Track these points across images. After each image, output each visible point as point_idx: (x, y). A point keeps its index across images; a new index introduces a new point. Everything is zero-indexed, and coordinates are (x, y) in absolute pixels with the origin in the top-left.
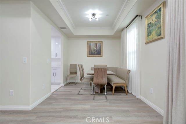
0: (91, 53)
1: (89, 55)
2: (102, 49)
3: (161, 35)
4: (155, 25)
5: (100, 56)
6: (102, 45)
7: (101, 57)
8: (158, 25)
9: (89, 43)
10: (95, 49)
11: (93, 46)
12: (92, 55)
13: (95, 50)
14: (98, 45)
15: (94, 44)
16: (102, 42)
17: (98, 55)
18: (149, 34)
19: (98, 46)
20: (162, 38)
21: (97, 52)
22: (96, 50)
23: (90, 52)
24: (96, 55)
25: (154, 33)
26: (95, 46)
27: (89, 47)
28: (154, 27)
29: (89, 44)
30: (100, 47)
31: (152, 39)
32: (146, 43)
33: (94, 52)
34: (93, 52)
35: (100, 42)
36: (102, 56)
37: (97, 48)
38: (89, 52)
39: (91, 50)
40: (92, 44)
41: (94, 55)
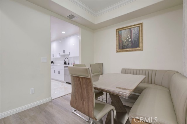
0: (122, 47)
1: (119, 49)
6: (142, 30)
7: (141, 52)
9: (119, 31)
10: (129, 39)
11: (125, 34)
12: (124, 48)
13: (128, 41)
15: (127, 30)
16: (141, 24)
17: (133, 47)
19: (133, 33)
21: (132, 42)
22: (130, 40)
23: (121, 44)
24: (131, 47)
26: (129, 33)
27: (119, 38)
30: (139, 33)
33: (128, 44)
34: (126, 44)
35: (137, 25)
36: (142, 50)
37: (131, 37)
39: (122, 42)
40: (123, 32)
41: (127, 48)
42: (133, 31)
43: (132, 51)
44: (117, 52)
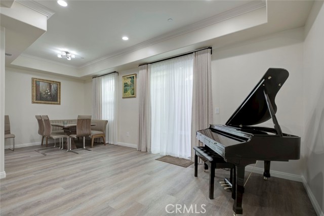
0: (39, 98)
1: (36, 100)
2: (60, 93)
3: (134, 94)
4: (130, 86)
5: (57, 104)
6: (60, 88)
7: (59, 106)
8: (132, 87)
9: (36, 81)
10: (48, 92)
11: (43, 87)
12: (42, 100)
13: (47, 94)
14: (54, 86)
15: (46, 83)
16: (60, 83)
17: (52, 101)
18: (125, 91)
19: (52, 88)
20: (135, 97)
21: (51, 96)
22: (49, 94)
23: (39, 95)
24: (50, 101)
25: (129, 92)
26: (49, 87)
27: (36, 88)
28: (129, 87)
29: (36, 83)
30: (57, 90)
31: (127, 96)
32: (123, 98)
33: (47, 97)
34: (45, 96)
35: (56, 82)
36: (60, 104)
37: (50, 91)
38: (37, 95)
39: (41, 94)
40: (41, 84)
41: (46, 101)
42: (52, 86)
43: (51, 104)
44: (33, 102)
